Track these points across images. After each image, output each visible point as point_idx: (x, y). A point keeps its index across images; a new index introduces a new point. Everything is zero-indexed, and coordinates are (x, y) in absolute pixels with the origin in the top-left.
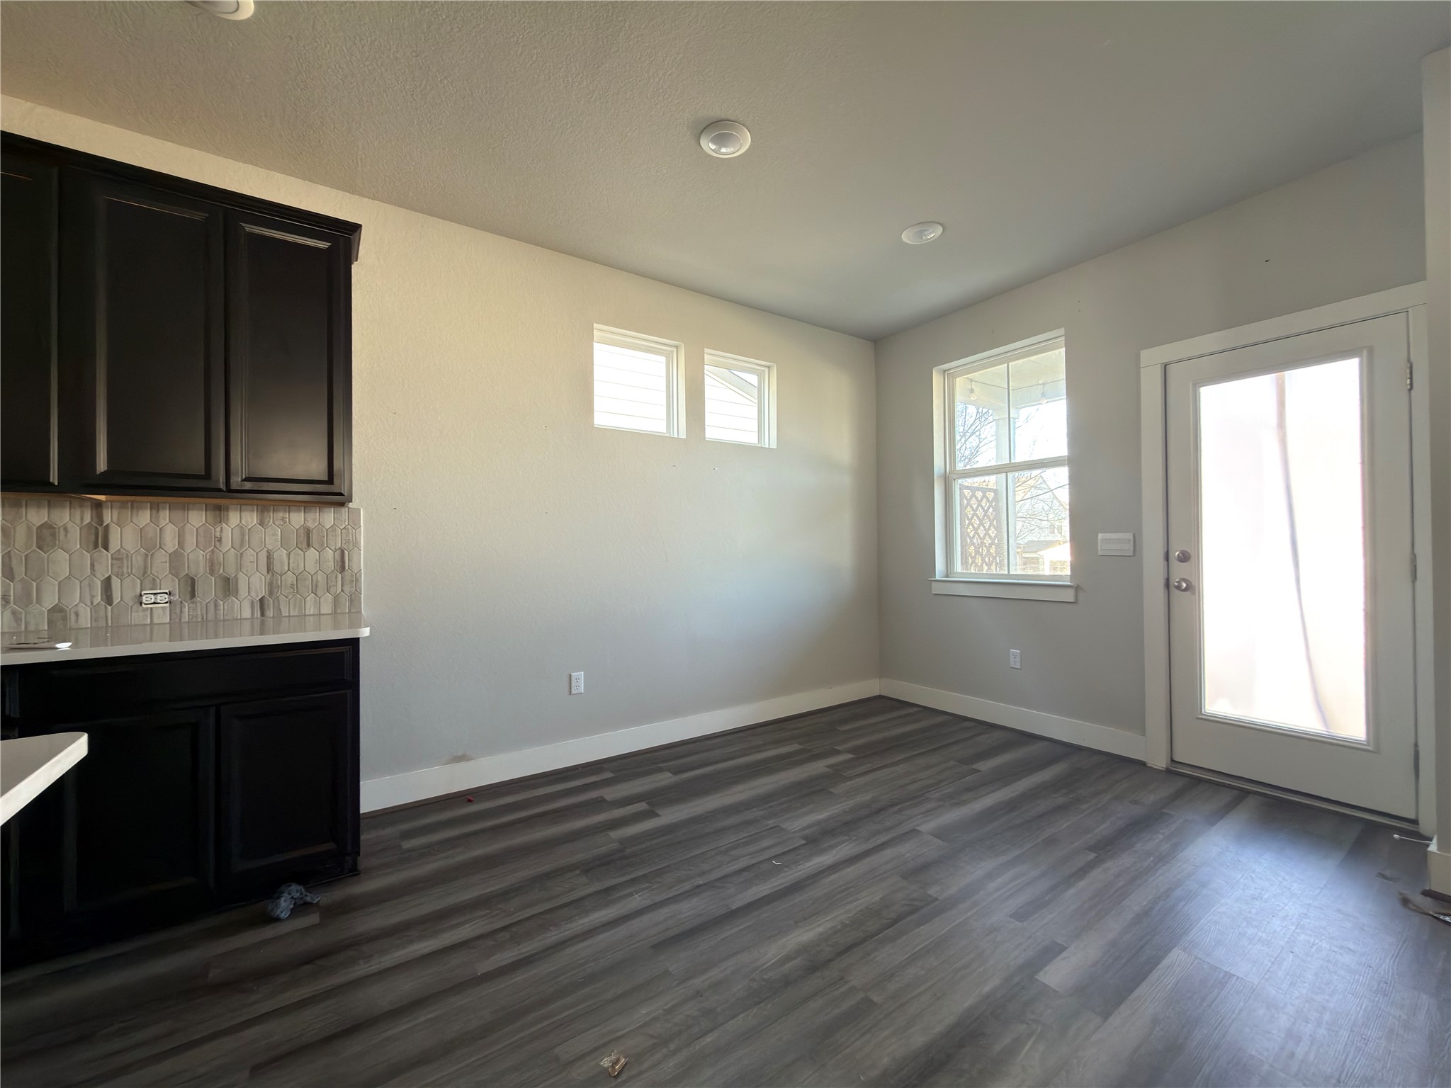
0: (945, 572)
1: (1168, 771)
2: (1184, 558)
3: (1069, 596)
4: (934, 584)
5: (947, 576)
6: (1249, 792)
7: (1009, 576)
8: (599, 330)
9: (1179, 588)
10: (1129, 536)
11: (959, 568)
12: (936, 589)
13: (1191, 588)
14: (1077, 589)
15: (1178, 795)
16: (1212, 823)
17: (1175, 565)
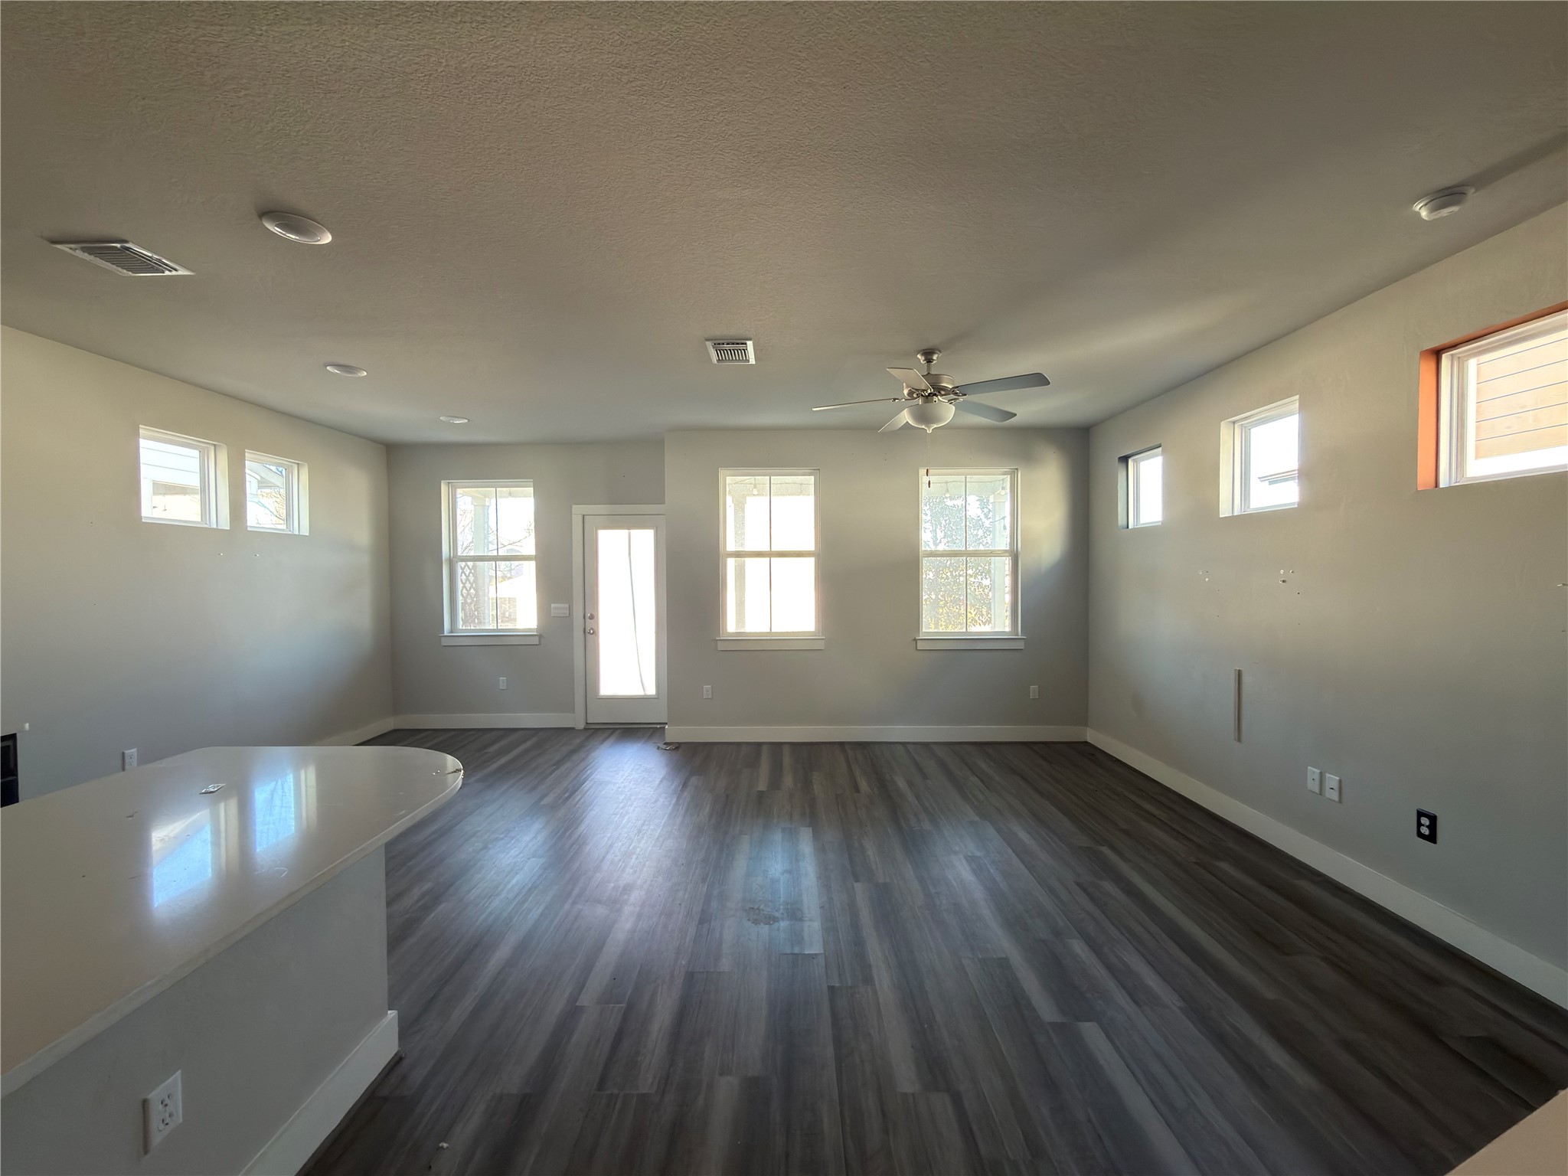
0: (450, 627)
1: (585, 729)
2: (592, 617)
3: (536, 641)
4: (443, 639)
5: (452, 632)
6: (617, 729)
7: (497, 630)
8: (143, 430)
9: (589, 633)
10: (567, 606)
11: (460, 625)
12: (444, 642)
13: (594, 633)
14: (540, 636)
15: (588, 738)
16: (602, 744)
17: (588, 620)
